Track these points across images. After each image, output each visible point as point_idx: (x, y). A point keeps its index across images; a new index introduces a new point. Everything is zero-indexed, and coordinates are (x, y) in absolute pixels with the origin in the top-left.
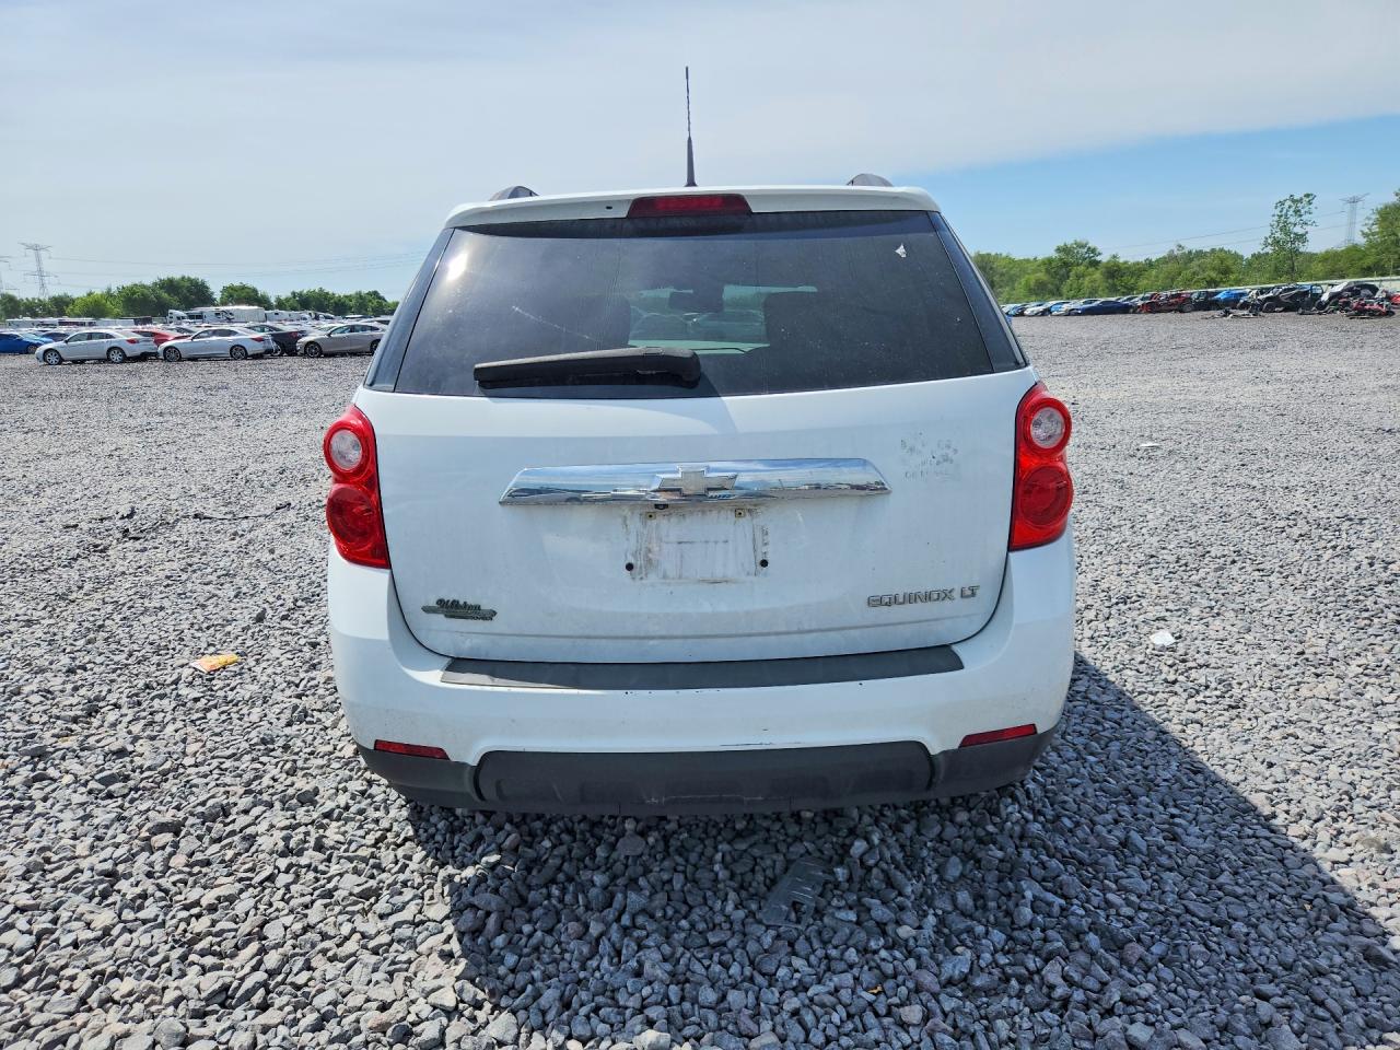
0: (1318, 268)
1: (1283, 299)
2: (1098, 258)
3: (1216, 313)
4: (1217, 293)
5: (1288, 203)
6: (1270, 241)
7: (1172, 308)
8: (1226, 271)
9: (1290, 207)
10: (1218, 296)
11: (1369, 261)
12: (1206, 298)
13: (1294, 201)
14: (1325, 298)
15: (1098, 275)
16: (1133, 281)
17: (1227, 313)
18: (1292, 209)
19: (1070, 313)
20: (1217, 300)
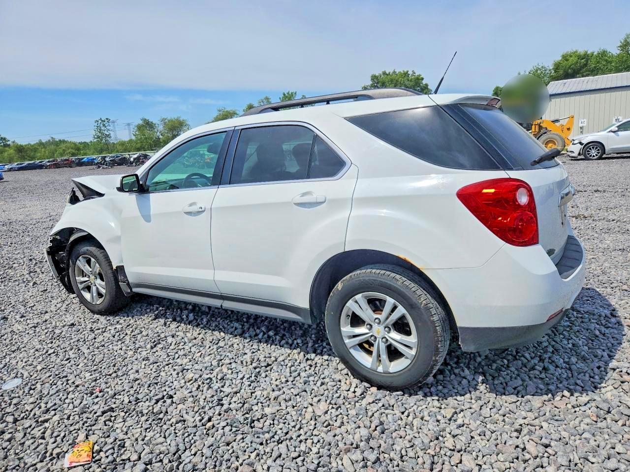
0: (119, 148)
1: (117, 160)
2: (8, 143)
3: (94, 167)
4: (83, 159)
5: (100, 121)
6: (96, 137)
7: (66, 165)
8: (78, 149)
9: (101, 123)
10: (84, 160)
11: (139, 145)
12: (79, 161)
13: (102, 121)
14: (132, 159)
15: (12, 151)
16: (32, 154)
17: (99, 167)
18: (102, 124)
19: (10, 170)
20: (84, 162)
